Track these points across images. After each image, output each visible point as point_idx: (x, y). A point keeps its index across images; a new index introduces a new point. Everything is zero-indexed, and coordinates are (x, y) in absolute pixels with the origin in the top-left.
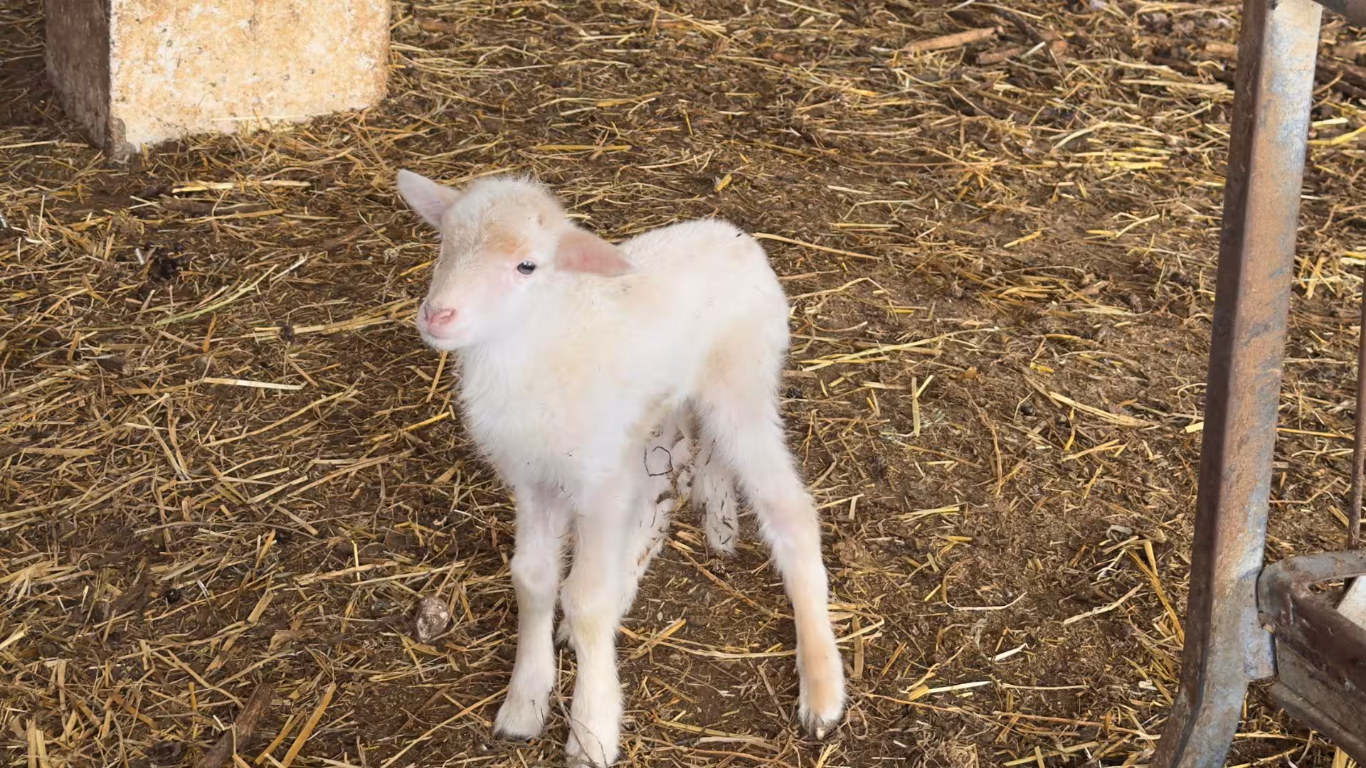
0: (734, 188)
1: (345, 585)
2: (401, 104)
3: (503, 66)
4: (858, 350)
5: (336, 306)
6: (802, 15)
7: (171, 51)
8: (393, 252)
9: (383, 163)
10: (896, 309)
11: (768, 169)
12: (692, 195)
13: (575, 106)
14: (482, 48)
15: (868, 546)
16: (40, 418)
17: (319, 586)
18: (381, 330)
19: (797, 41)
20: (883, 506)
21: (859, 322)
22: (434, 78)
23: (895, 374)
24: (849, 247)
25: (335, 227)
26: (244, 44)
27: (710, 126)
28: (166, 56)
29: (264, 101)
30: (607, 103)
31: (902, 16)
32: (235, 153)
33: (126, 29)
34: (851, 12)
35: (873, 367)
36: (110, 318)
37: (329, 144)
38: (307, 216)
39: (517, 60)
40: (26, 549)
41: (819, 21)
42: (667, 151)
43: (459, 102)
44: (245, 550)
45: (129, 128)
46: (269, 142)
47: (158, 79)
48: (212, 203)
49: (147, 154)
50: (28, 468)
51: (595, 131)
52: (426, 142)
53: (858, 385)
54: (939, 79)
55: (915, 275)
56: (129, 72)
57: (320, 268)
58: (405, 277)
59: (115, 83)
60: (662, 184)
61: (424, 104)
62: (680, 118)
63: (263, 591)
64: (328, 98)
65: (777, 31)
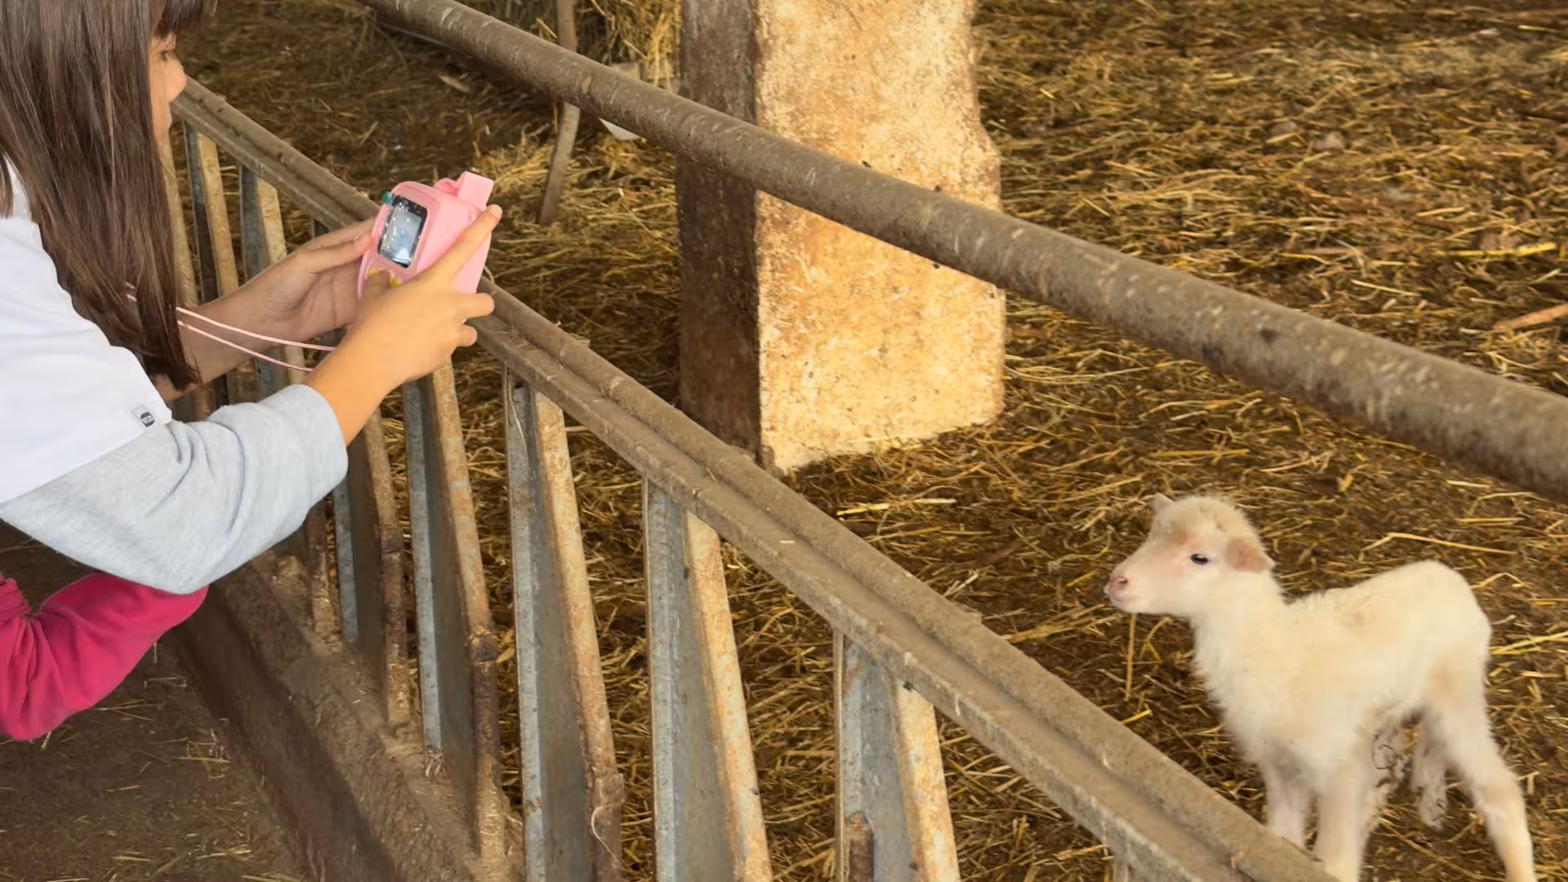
0: (1357, 487)
1: (1096, 859)
2: (1018, 416)
3: (1102, 371)
4: (1510, 642)
5: (1016, 617)
6: (1382, 298)
7: (812, 381)
8: (1054, 565)
9: (1014, 476)
10: (1537, 601)
11: (1385, 466)
12: (1317, 497)
13: (1182, 410)
14: (1078, 354)
15: (1551, 816)
16: (791, 724)
17: (1075, 860)
18: (1065, 638)
19: (1384, 328)
20: (1557, 781)
21: (1505, 616)
22: (1042, 389)
23: (1548, 664)
24: (1480, 544)
25: (991, 541)
26: (876, 371)
27: (1318, 424)
28: (807, 386)
29: (895, 422)
30: (1213, 405)
31: (1483, 291)
32: (878, 474)
33: (773, 365)
34: (1430, 290)
35: (1527, 658)
36: (816, 634)
37: (960, 459)
38: (962, 531)
39: (1114, 364)
40: (816, 837)
41: (1403, 302)
42: (1283, 453)
43: (1071, 412)
44: (1003, 832)
45: (777, 454)
46: (905, 460)
47: (802, 407)
48: (875, 524)
49: (793, 476)
50: (793, 768)
51: (1210, 436)
52: (1049, 453)
53: (1516, 675)
54: (1535, 360)
55: (1551, 567)
56: (777, 404)
57: (991, 581)
58: (1073, 588)
59: (765, 413)
60: (1286, 485)
61: (1040, 416)
62: (1287, 418)
63: (1028, 866)
64: (951, 415)
65: (1361, 316)
